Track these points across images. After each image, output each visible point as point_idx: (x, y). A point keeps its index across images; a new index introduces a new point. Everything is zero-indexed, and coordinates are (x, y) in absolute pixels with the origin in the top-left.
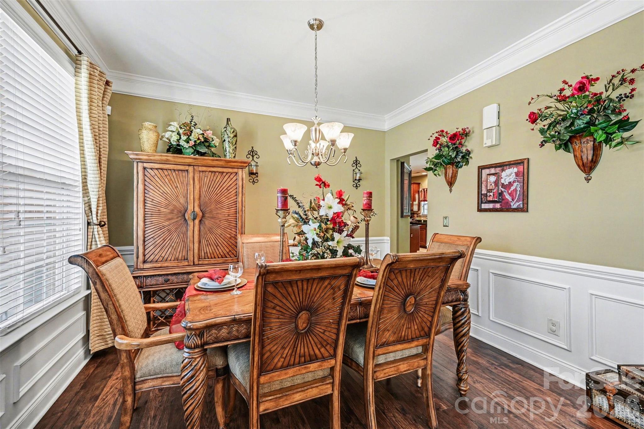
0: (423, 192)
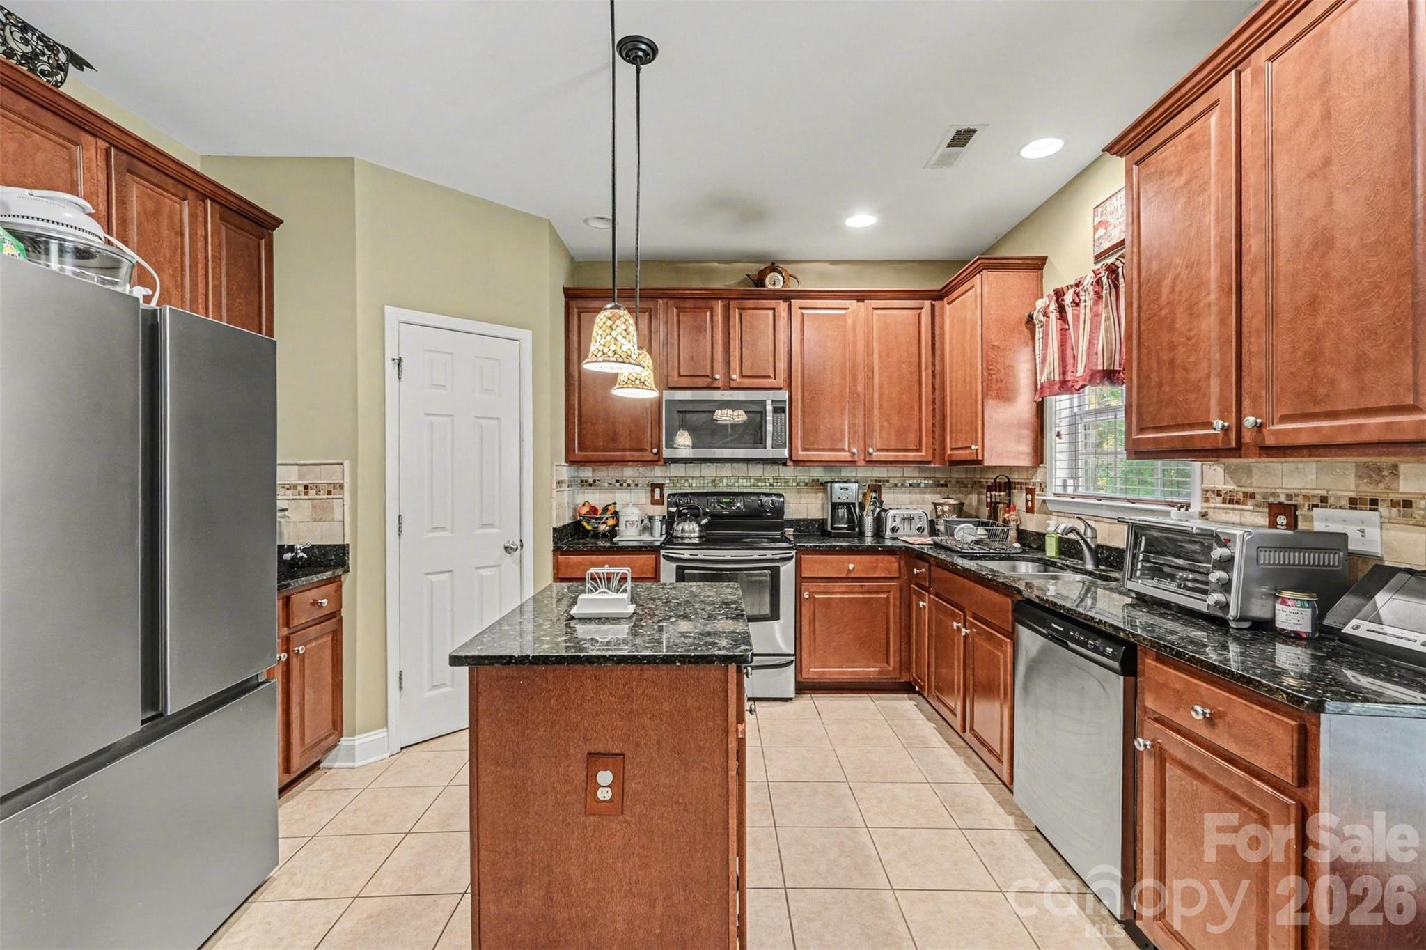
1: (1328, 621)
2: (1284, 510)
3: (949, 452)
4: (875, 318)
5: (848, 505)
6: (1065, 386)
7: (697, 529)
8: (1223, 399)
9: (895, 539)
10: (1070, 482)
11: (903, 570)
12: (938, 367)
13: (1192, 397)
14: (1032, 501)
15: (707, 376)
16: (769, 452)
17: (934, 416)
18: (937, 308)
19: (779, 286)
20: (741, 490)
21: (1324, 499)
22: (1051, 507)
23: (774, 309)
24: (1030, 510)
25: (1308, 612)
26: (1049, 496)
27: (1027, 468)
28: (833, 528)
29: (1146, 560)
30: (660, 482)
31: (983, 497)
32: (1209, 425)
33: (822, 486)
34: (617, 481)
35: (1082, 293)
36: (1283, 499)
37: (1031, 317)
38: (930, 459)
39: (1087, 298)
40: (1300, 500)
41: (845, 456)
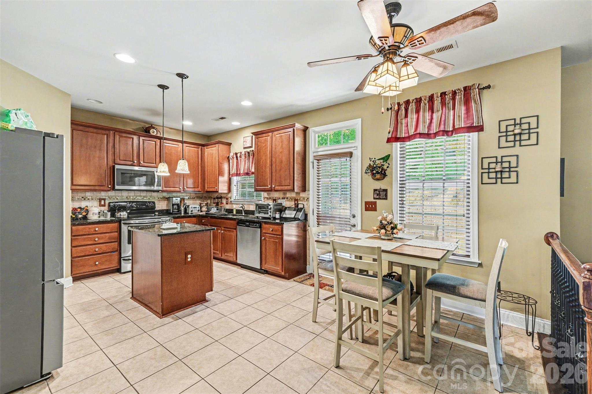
0: (235, 158)
1: (281, 216)
2: (275, 200)
3: (206, 189)
4: (187, 149)
5: (178, 205)
6: (237, 175)
7: (126, 214)
8: (270, 182)
9: (192, 213)
10: (237, 196)
11: (198, 222)
12: (203, 165)
13: (265, 181)
14: (228, 201)
15: (131, 161)
16: (156, 188)
17: (202, 179)
18: (203, 149)
19: (154, 134)
20: (138, 200)
21: (279, 198)
22: (233, 202)
23: (155, 142)
24: (227, 204)
25: (279, 215)
26: (232, 200)
27: (226, 193)
28: (173, 212)
29: (258, 210)
30: (104, 198)
31: (212, 201)
32: (268, 186)
33: (168, 199)
34: (83, 198)
35: (242, 155)
36: (274, 198)
37: (229, 157)
38: (201, 190)
39: (243, 157)
40: (276, 198)
41: (178, 189)
